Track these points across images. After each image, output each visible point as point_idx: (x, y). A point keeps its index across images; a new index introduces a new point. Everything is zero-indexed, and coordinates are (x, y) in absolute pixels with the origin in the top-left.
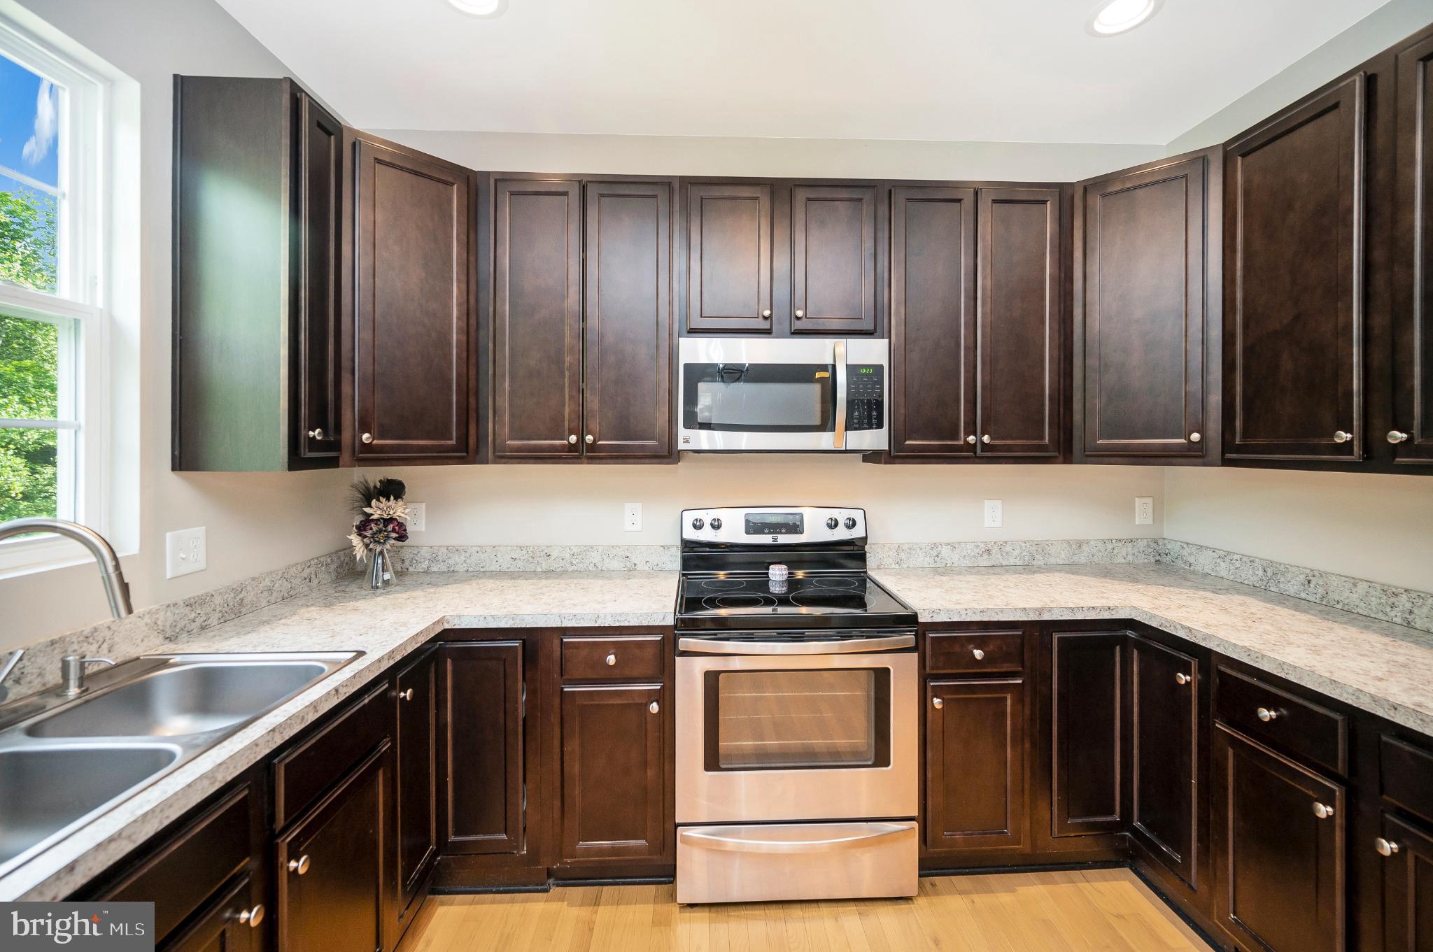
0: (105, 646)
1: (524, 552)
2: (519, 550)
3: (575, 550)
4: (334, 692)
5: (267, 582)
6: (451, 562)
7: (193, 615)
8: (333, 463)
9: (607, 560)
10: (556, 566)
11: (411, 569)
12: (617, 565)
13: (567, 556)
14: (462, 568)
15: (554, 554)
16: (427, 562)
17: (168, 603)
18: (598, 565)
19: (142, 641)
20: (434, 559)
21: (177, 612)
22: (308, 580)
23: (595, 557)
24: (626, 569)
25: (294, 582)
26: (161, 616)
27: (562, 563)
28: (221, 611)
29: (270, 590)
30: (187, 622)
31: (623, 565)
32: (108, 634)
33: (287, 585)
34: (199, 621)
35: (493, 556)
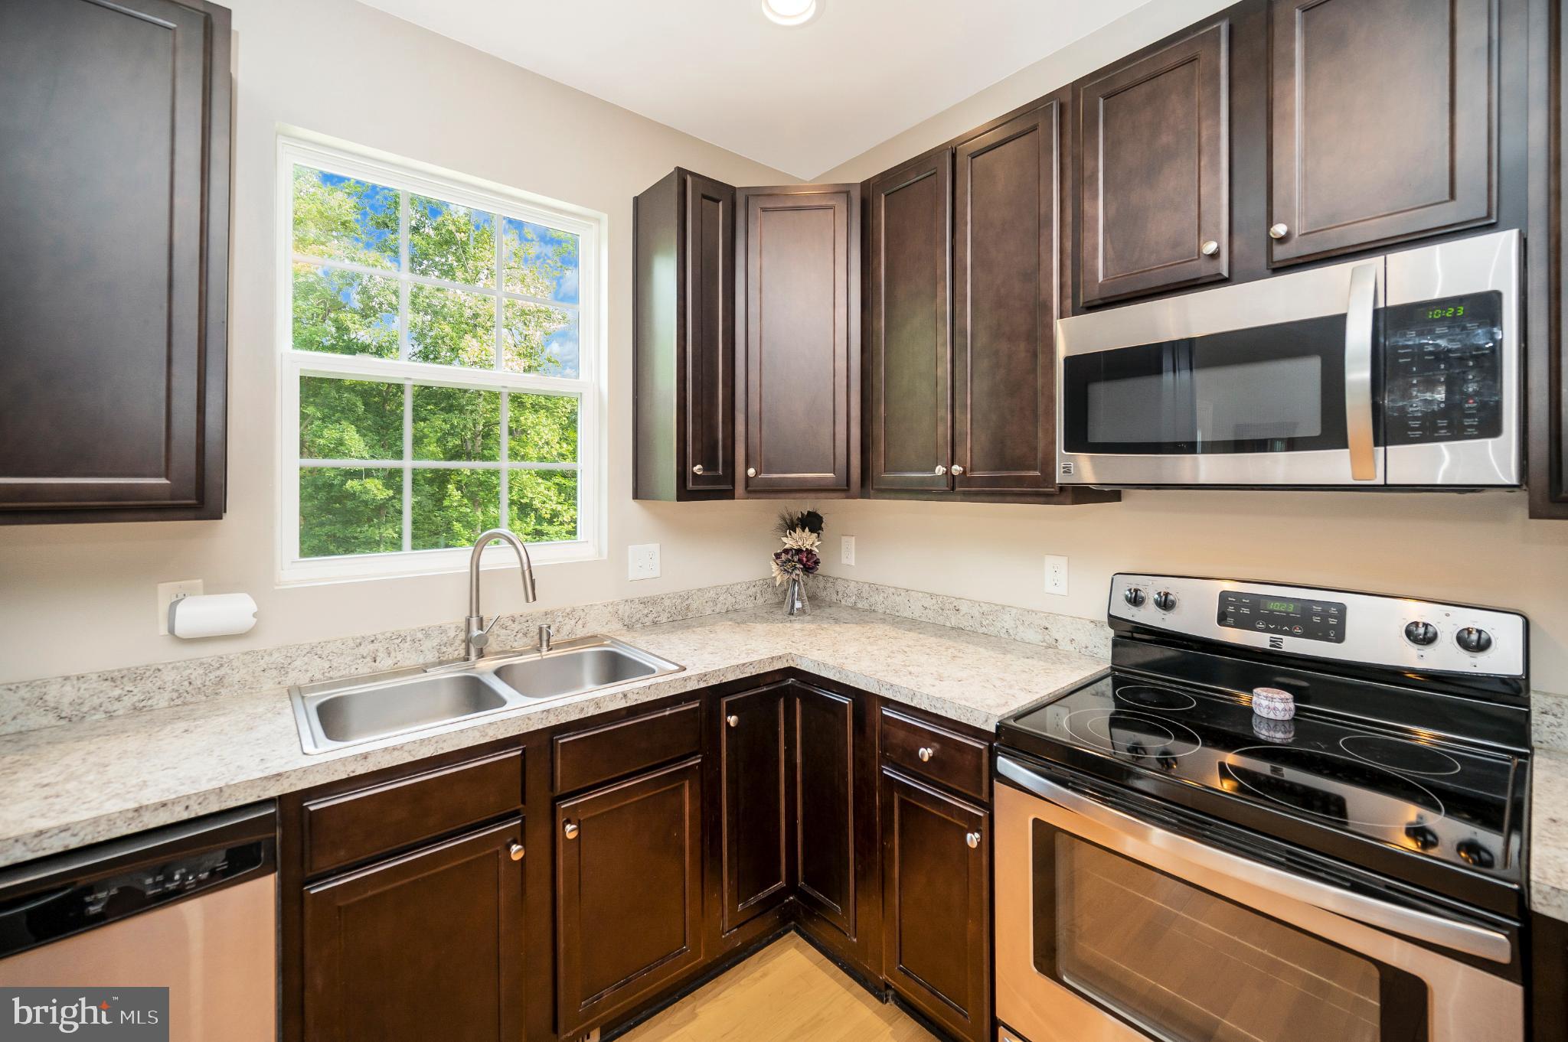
0: (580, 622)
1: (934, 601)
2: (929, 599)
3: (985, 608)
4: (621, 696)
5: (712, 594)
6: (872, 600)
7: (646, 612)
8: (729, 495)
9: (1021, 628)
10: (965, 624)
11: (843, 602)
12: (1032, 636)
13: (976, 613)
14: (880, 609)
15: (964, 609)
16: (854, 598)
17: (625, 598)
18: (1010, 631)
19: (607, 624)
20: (859, 596)
21: (633, 607)
22: (753, 598)
23: (1007, 621)
24: (1045, 644)
25: (740, 598)
26: (621, 608)
27: (971, 622)
28: (669, 612)
29: (715, 602)
30: (640, 615)
31: (1040, 637)
32: (583, 615)
33: (731, 600)
34: (651, 617)
35: (906, 601)
